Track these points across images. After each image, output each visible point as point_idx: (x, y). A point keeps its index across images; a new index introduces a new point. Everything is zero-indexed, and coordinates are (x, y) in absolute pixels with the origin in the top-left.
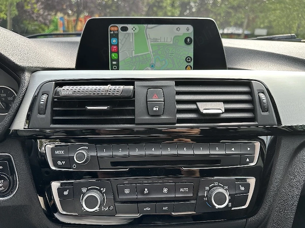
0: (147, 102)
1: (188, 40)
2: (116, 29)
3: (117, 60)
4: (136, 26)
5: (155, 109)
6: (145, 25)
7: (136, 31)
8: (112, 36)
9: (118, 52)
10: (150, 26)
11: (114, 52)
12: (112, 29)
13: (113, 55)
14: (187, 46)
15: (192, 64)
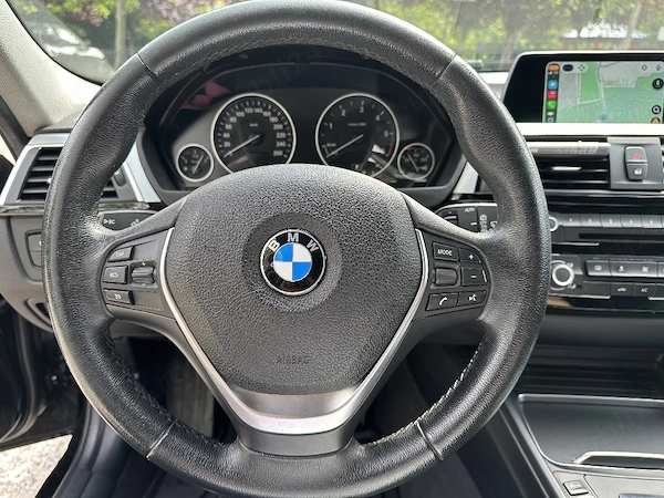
0: (625, 163)
1: (658, 83)
2: (556, 68)
3: (555, 111)
4: (585, 64)
5: (636, 172)
6: (598, 63)
7: (584, 71)
8: (550, 78)
9: (556, 99)
10: (604, 63)
11: (552, 99)
12: (552, 68)
13: (550, 103)
14: (655, 91)
15: (660, 116)
